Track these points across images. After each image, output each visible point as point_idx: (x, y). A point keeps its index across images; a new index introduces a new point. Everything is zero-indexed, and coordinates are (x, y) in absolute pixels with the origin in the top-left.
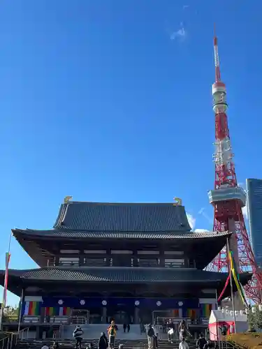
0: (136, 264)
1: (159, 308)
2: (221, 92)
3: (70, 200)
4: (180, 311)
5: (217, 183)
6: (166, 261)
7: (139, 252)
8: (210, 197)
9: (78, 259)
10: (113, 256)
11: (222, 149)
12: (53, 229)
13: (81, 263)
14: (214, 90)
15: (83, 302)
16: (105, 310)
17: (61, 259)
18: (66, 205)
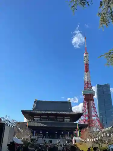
0: (56, 121)
1: (62, 134)
2: (87, 56)
3: (37, 100)
4: (69, 135)
5: (85, 88)
6: (65, 120)
7: (57, 117)
8: (82, 93)
9: (39, 119)
10: (50, 118)
11: (87, 76)
12: (32, 110)
13: (40, 120)
14: (84, 55)
15: (41, 132)
16: (47, 135)
17: (34, 119)
18: (36, 101)
